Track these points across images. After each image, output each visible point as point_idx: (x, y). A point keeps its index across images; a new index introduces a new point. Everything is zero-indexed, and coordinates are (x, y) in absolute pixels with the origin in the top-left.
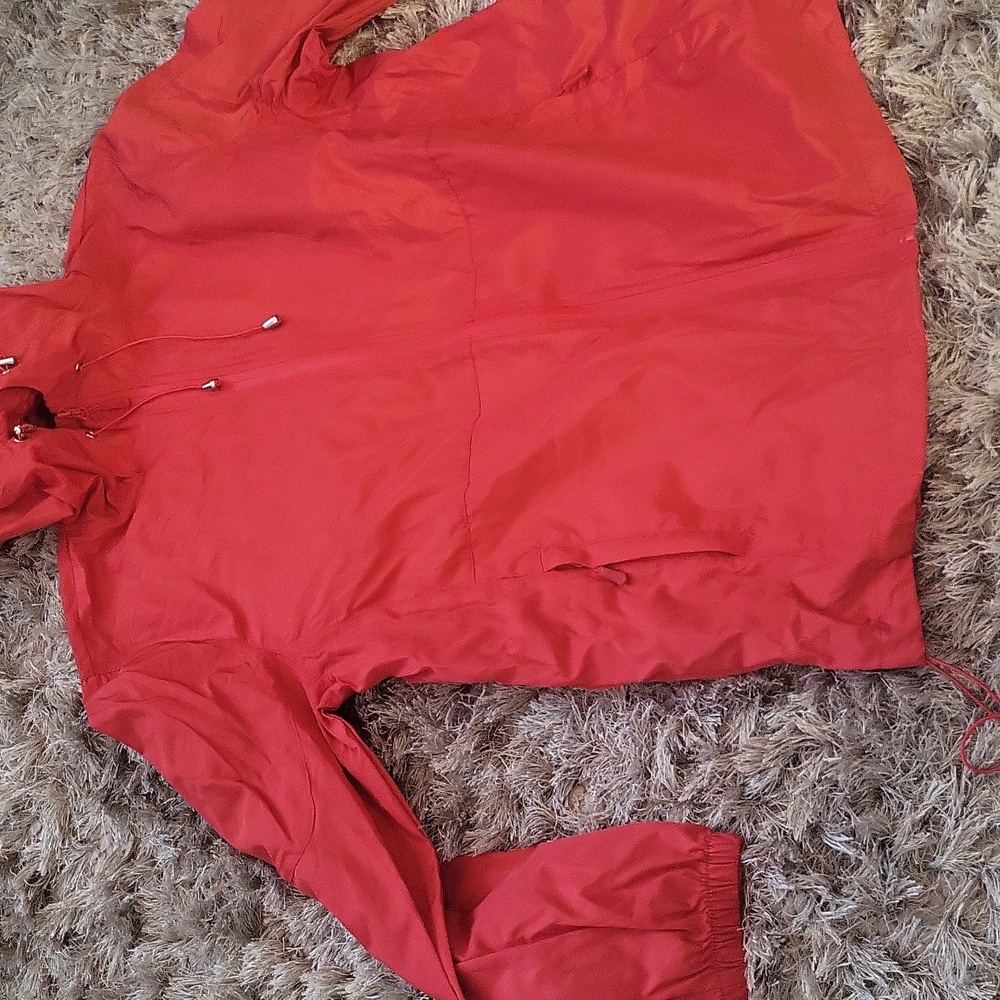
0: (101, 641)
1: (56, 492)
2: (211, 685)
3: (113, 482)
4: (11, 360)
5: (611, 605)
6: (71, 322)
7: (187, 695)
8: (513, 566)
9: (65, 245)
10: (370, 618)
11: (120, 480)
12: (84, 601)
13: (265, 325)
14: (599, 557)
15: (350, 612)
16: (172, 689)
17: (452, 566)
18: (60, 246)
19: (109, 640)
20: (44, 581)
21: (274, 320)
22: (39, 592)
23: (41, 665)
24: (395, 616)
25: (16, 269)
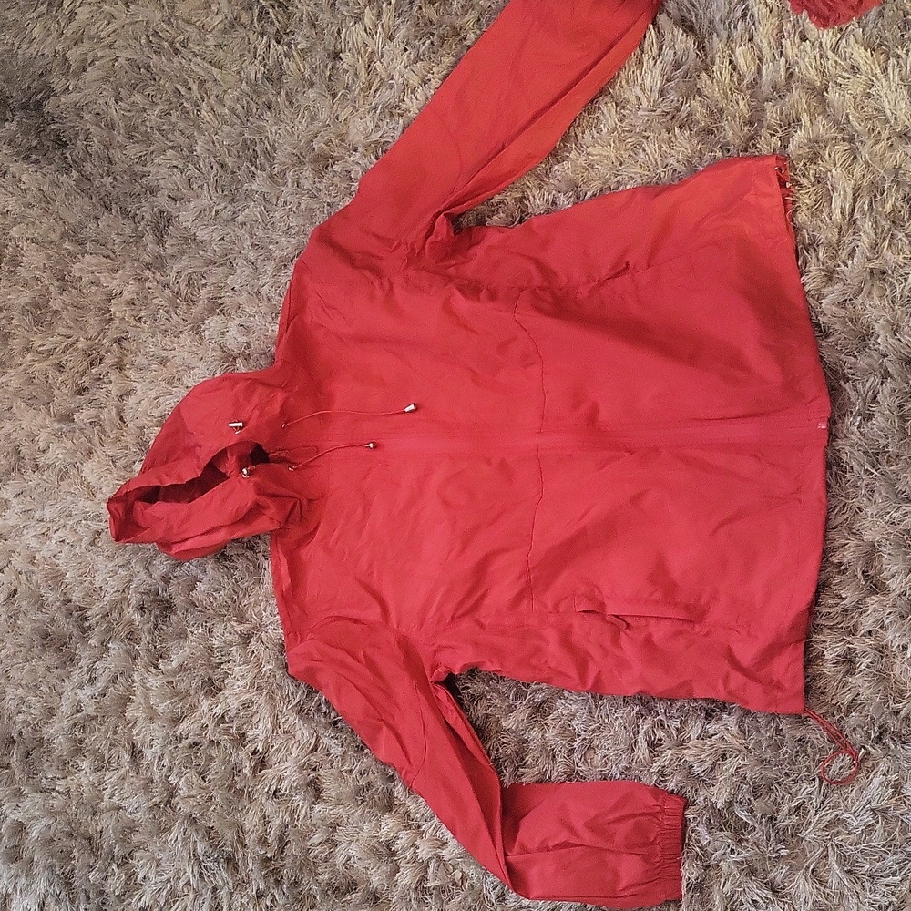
0: (296, 607)
1: (268, 512)
2: (365, 656)
3: (305, 502)
4: (241, 424)
5: (616, 641)
6: (280, 397)
7: (350, 660)
8: (556, 606)
9: (277, 328)
10: (466, 624)
11: (310, 501)
12: (287, 581)
13: (407, 410)
14: (611, 609)
15: (453, 618)
16: (341, 655)
17: (518, 599)
18: (274, 329)
19: (302, 608)
20: (262, 560)
21: (412, 407)
22: (258, 567)
23: (259, 614)
24: (482, 626)
25: (245, 339)
